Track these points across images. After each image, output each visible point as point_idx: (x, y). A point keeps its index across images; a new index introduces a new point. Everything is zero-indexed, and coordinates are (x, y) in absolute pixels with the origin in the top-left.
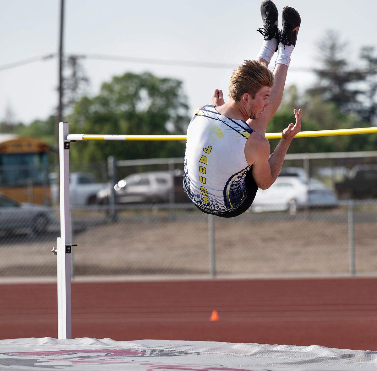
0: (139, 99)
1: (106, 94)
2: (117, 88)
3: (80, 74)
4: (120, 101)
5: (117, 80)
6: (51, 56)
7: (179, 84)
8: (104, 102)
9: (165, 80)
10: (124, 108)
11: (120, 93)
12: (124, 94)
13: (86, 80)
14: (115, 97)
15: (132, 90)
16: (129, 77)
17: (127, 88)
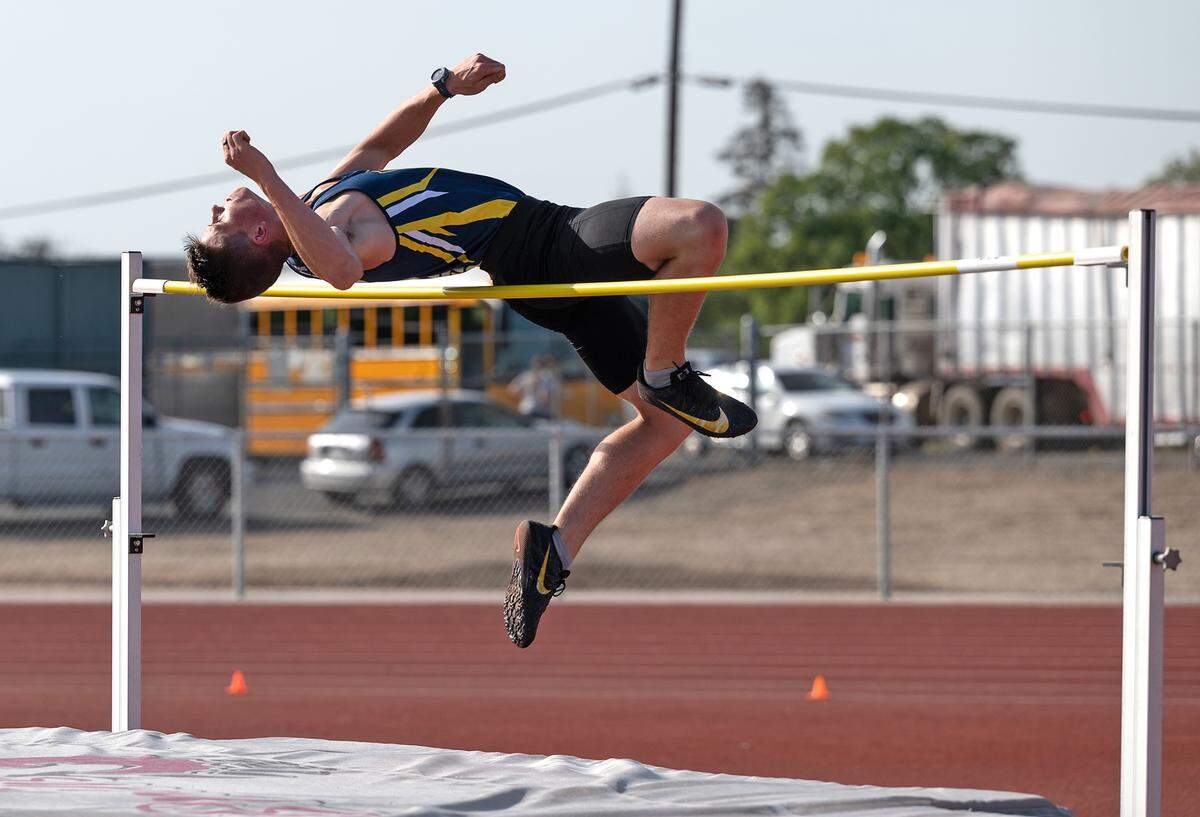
0: (913, 182)
1: (835, 169)
2: (861, 156)
3: (778, 123)
4: (868, 186)
5: (860, 135)
6: (652, 81)
7: (1007, 147)
8: (829, 187)
9: (974, 138)
10: (877, 202)
11: (867, 168)
12: (878, 170)
13: (793, 135)
14: (857, 175)
15: (895, 162)
16: (889, 129)
17: (885, 158)
